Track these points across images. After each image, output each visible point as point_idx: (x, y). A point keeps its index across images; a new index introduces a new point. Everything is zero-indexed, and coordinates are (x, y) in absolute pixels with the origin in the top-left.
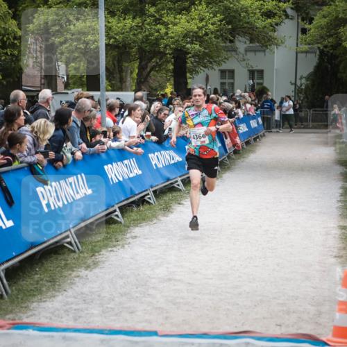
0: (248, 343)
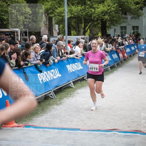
0: (115, 133)
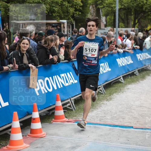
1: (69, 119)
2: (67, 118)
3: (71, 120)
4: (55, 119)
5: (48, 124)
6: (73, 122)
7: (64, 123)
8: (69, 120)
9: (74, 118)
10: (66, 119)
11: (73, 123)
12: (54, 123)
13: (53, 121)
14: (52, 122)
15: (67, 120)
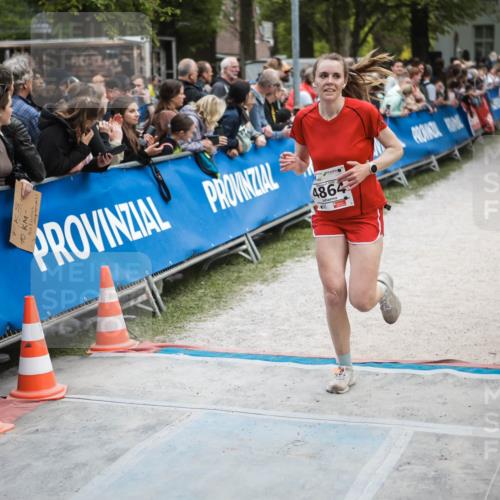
1: (141, 342)
2: (135, 338)
3: (147, 344)
4: (98, 343)
5: (76, 358)
6: (155, 349)
7: (127, 354)
8: (142, 346)
9: (157, 338)
10: (132, 341)
11: (155, 352)
12: (95, 354)
13: (92, 350)
14: (89, 352)
15: (136, 344)
